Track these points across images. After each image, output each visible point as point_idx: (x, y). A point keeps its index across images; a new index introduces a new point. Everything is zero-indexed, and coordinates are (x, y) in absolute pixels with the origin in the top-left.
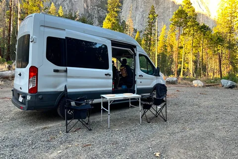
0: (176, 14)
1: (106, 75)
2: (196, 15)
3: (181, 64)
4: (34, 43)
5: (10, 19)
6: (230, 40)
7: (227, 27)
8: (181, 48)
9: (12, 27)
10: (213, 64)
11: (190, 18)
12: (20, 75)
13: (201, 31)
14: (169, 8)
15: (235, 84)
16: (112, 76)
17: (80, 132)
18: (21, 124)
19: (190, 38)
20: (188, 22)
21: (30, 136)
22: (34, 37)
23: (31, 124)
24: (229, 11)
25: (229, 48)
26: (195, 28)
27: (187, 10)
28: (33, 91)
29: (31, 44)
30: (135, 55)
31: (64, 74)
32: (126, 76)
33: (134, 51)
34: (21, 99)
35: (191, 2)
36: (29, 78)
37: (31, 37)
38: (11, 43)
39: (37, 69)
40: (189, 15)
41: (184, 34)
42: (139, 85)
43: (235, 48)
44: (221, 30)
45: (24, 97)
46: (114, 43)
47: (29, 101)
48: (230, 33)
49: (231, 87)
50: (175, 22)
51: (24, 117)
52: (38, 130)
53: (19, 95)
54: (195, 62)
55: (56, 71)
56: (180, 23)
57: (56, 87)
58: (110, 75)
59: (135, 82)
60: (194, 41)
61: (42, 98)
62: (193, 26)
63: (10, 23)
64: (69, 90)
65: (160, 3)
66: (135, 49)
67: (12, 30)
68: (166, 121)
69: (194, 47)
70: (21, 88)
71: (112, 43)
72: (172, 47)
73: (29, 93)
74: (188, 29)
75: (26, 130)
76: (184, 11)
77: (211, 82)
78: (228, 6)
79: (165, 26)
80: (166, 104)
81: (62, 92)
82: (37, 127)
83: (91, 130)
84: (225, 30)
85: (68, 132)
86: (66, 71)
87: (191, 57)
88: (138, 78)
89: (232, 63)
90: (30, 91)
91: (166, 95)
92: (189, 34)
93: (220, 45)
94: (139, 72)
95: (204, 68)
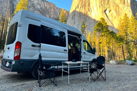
0: (97, 25)
1: (64, 50)
2: (108, 26)
3: (100, 52)
4: (21, 27)
5: (3, 26)
6: (126, 39)
7: (124, 33)
8: (101, 43)
9: (4, 31)
10: (119, 53)
11: (105, 27)
12: (9, 48)
13: (111, 34)
14: (92, 23)
15: (134, 63)
16: (68, 52)
17: (49, 86)
18: (6, 82)
19: (105, 38)
20: (104, 29)
21: (13, 89)
22: (21, 23)
23: (13, 82)
24: (125, 24)
25: (126, 44)
26: (107, 33)
27: (103, 23)
28: (17, 58)
29: (18, 28)
30: (81, 40)
31: (38, 48)
32: (75, 53)
33: (80, 38)
34: (8, 64)
35: (105, 19)
36: (15, 50)
37: (18, 23)
38: (2, 40)
39: (21, 43)
40: (104, 25)
41: (102, 36)
42: (84, 59)
43: (130, 44)
44: (121, 34)
45: (10, 62)
46: (69, 32)
47: (13, 65)
48: (126, 36)
49: (132, 64)
50: (97, 29)
51: (8, 78)
52: (18, 86)
53: (6, 62)
54: (108, 51)
55: (33, 46)
56: (99, 30)
57: (32, 56)
58: (67, 51)
59: (81, 57)
60: (107, 39)
61: (23, 63)
62: (106, 31)
63: (3, 28)
64: (43, 59)
65: (87, 21)
66: (81, 37)
67: (3, 32)
68: (105, 80)
69: (108, 43)
70: (8, 57)
71: (68, 32)
72: (94, 43)
73: (14, 59)
74: (104, 33)
75: (10, 85)
76: (101, 24)
77: (119, 62)
78: (124, 22)
79: (90, 32)
80: (105, 69)
81: (36, 60)
82: (18, 84)
83: (56, 85)
84: (123, 34)
85: (40, 87)
86: (40, 46)
87: (106, 49)
88: (83, 55)
89: (129, 52)
90: (15, 58)
91: (105, 63)
92: (105, 35)
93: (122, 42)
94: (83, 51)
95: (114, 55)
